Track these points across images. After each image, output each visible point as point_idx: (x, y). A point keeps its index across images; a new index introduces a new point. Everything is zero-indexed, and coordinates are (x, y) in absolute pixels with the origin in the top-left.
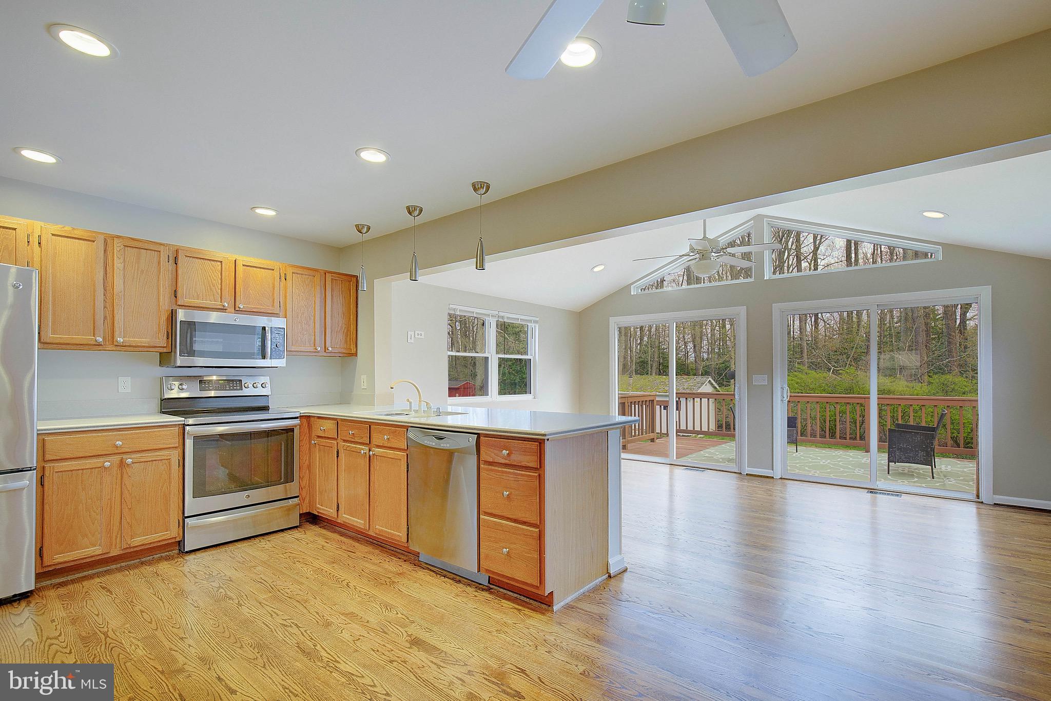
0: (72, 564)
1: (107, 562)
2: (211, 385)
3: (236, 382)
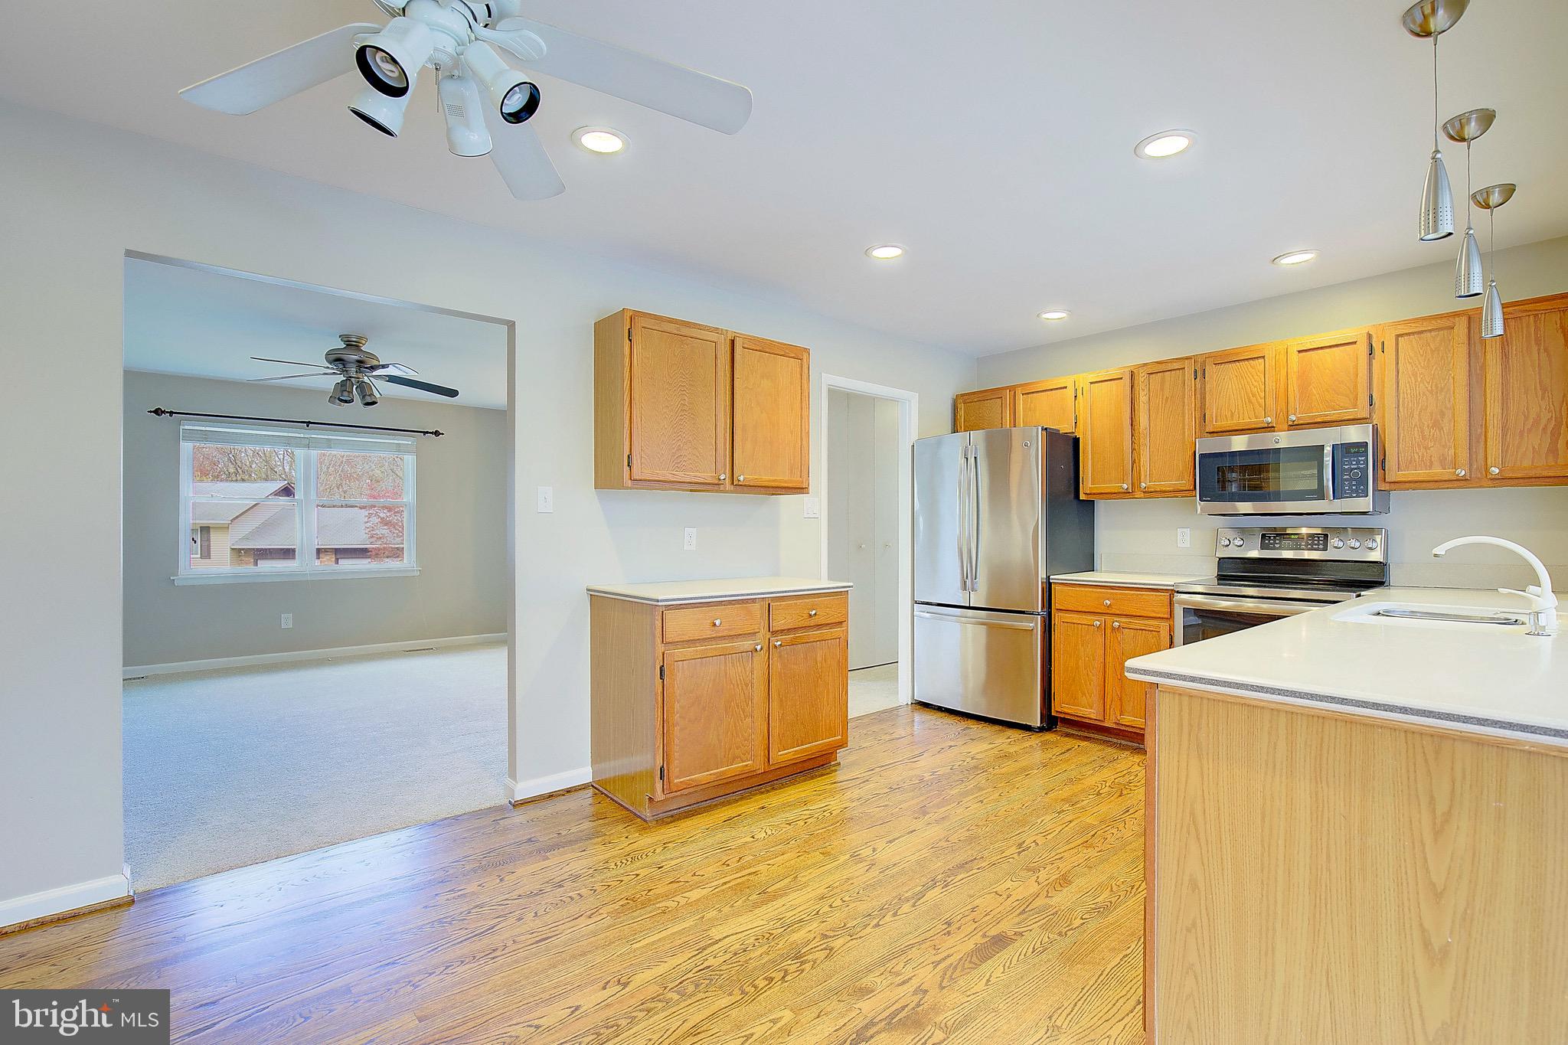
0: (1078, 719)
1: (1111, 733)
2: (1277, 542)
3: (1319, 538)
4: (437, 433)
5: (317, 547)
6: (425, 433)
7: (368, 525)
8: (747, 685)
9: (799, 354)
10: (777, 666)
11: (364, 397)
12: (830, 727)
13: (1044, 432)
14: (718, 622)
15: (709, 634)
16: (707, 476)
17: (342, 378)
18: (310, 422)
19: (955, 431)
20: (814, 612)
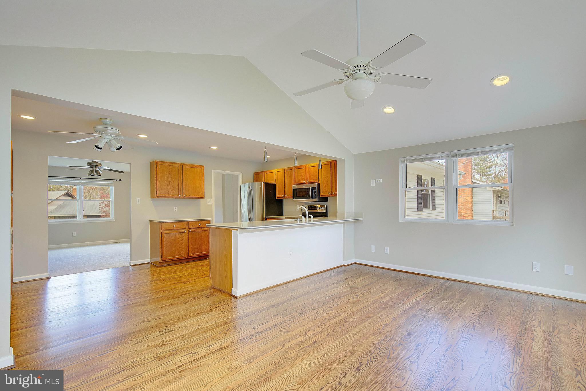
4: (120, 180)
5: (83, 215)
6: (116, 180)
7: (100, 206)
8: (182, 240)
9: (202, 167)
10: (190, 235)
11: (97, 174)
12: (205, 250)
13: (264, 184)
14: (174, 226)
15: (172, 228)
16: (177, 196)
17: (91, 169)
18: (81, 178)
19: (254, 182)
20: (200, 224)
